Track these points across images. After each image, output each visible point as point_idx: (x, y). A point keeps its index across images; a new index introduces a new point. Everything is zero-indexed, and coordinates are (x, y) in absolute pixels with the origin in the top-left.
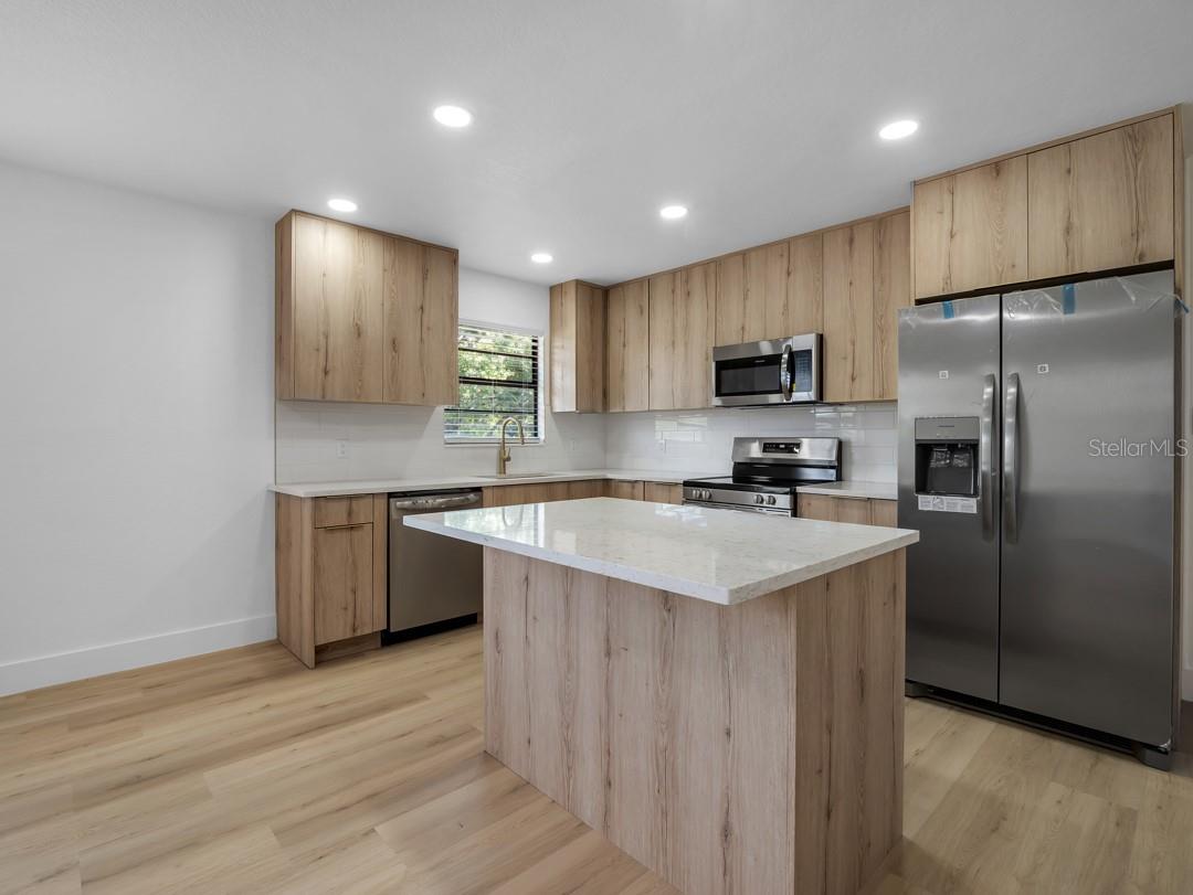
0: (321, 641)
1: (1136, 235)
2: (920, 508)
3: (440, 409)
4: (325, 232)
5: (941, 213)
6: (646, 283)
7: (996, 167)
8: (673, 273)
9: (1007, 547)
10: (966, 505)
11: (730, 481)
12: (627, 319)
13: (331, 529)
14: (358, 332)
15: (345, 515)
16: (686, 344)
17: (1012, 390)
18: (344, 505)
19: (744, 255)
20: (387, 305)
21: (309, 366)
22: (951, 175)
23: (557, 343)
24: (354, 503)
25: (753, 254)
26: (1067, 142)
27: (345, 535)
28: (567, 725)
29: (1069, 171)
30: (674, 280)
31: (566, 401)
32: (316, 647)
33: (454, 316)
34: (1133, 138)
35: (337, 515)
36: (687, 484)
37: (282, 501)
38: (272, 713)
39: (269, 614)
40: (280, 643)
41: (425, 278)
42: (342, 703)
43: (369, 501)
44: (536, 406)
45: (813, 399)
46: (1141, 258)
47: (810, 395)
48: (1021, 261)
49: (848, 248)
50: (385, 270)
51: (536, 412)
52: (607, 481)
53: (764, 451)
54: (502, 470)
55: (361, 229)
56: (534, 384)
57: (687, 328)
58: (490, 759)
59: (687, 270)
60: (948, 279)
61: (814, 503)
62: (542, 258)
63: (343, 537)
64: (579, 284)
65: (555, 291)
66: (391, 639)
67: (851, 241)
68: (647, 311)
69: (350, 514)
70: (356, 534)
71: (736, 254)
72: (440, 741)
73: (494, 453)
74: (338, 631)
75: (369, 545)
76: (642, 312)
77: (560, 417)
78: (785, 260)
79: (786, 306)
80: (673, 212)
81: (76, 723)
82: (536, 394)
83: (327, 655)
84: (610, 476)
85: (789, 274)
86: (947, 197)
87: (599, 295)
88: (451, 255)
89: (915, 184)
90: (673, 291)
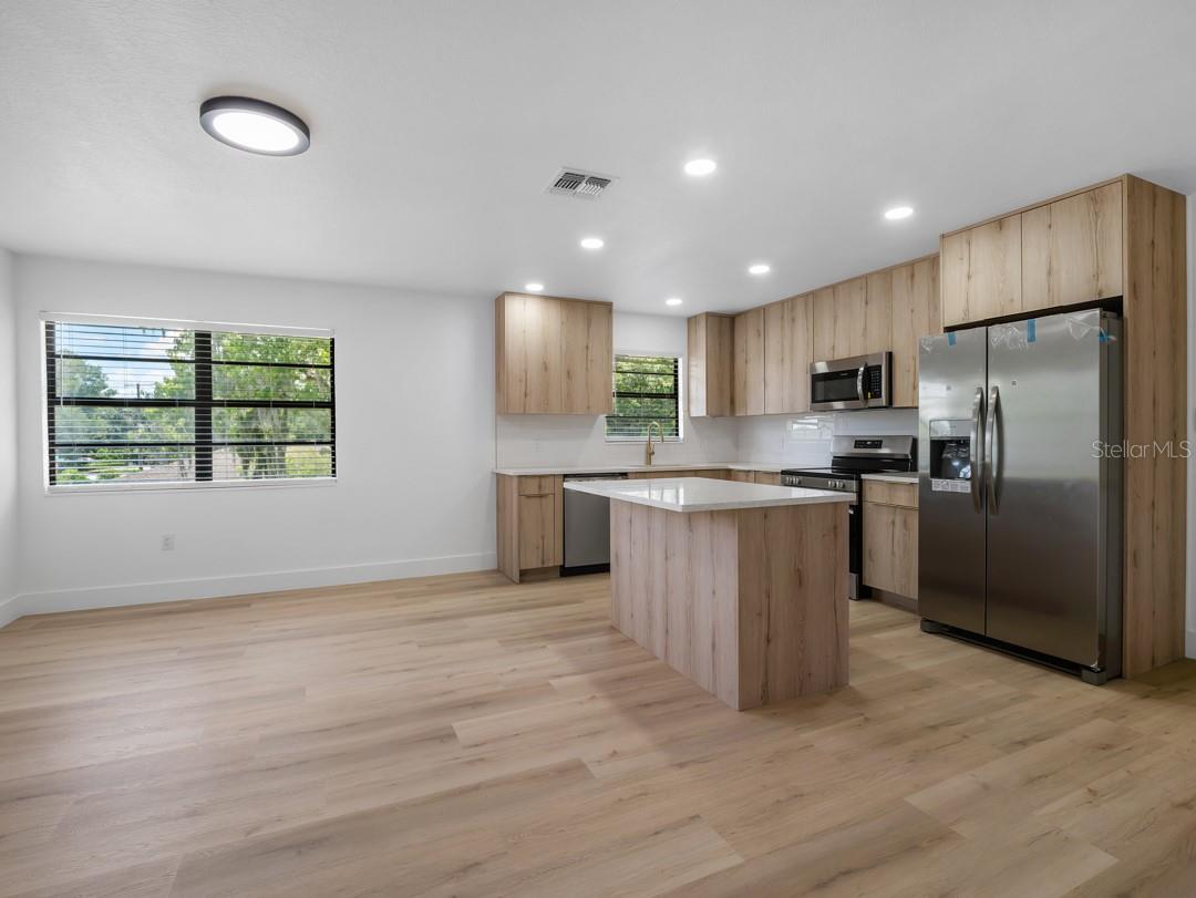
0: (523, 568)
1: (1097, 276)
2: (933, 489)
3: (602, 418)
4: (525, 303)
5: (962, 259)
6: (762, 311)
7: (999, 223)
8: (782, 303)
9: (991, 517)
10: (962, 486)
11: (830, 472)
12: (748, 341)
13: (528, 497)
14: (546, 367)
15: (536, 488)
16: (792, 361)
17: (995, 396)
18: (536, 481)
19: (834, 288)
20: (564, 347)
21: (515, 391)
22: (969, 229)
23: (693, 363)
24: (543, 480)
25: (841, 287)
26: (1048, 204)
27: (537, 500)
28: (649, 603)
29: (1050, 226)
30: (783, 310)
31: (699, 409)
32: (520, 571)
33: (609, 350)
34: (1094, 200)
35: (532, 488)
36: (784, 472)
37: (500, 479)
38: (495, 601)
39: (491, 552)
40: (499, 570)
41: (589, 326)
42: (533, 600)
43: (552, 479)
44: (677, 412)
45: (884, 404)
46: (1100, 294)
47: (883, 401)
48: (1017, 296)
49: (909, 282)
50: (562, 323)
51: (677, 417)
52: (729, 471)
53: (855, 447)
54: (649, 462)
55: (546, 298)
56: (675, 396)
57: (792, 348)
58: (613, 629)
59: (793, 300)
60: (967, 311)
61: (873, 486)
62: (674, 302)
63: (536, 501)
64: (709, 315)
65: (691, 321)
66: (567, 572)
67: (913, 276)
68: (762, 334)
69: (540, 487)
70: (544, 500)
71: (827, 287)
72: (588, 620)
73: (643, 449)
74: (533, 562)
75: (551, 508)
76: (759, 335)
77: (694, 420)
78: (864, 291)
79: (865, 329)
80: (760, 270)
81: (400, 596)
82: (677, 403)
83: (526, 576)
84: (731, 467)
85: (867, 303)
86: (965, 246)
87: (727, 323)
88: (607, 307)
89: (943, 236)
90: (782, 318)
